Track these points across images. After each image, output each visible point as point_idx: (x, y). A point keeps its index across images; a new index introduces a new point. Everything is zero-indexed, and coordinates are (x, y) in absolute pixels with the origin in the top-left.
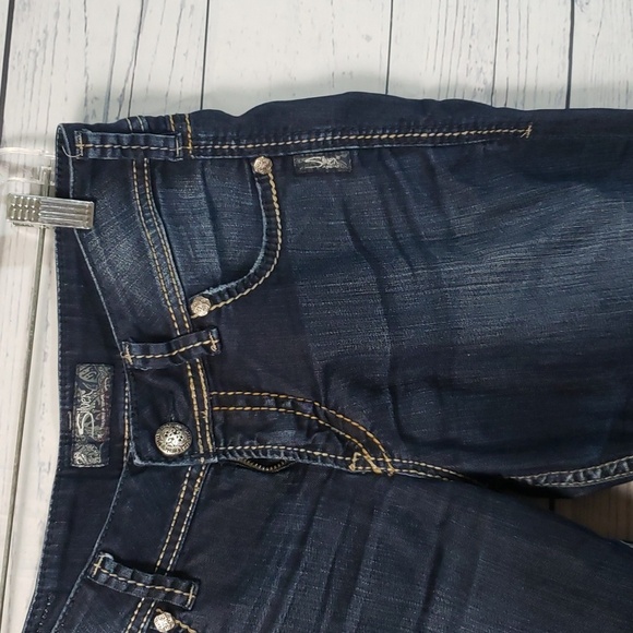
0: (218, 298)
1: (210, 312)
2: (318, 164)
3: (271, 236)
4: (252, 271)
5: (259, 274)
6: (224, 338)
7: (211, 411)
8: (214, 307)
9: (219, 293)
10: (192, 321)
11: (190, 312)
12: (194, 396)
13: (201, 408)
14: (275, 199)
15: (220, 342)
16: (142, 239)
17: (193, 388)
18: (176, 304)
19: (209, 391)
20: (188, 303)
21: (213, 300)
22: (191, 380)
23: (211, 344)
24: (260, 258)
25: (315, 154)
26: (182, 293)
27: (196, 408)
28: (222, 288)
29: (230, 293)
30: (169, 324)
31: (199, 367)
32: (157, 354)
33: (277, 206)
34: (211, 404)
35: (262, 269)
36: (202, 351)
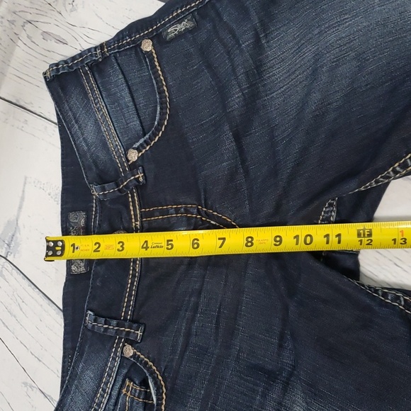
0: (141, 148)
1: (138, 157)
2: (176, 30)
3: (161, 92)
4: (156, 123)
5: (160, 124)
6: (146, 172)
7: (141, 222)
8: (140, 154)
9: (141, 145)
10: (129, 166)
11: (128, 161)
12: (132, 213)
13: (136, 220)
14: (157, 64)
15: (145, 175)
16: (97, 120)
17: (131, 208)
18: (119, 157)
19: (140, 209)
20: (126, 155)
21: (139, 150)
22: (131, 204)
23: (139, 177)
24: (158, 112)
25: (173, 25)
26: (122, 149)
27: (133, 221)
28: (142, 141)
29: (147, 143)
30: (117, 170)
31: (135, 194)
32: (111, 189)
33: (159, 68)
34: (141, 217)
35: (162, 119)
36: (135, 182)
